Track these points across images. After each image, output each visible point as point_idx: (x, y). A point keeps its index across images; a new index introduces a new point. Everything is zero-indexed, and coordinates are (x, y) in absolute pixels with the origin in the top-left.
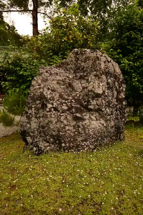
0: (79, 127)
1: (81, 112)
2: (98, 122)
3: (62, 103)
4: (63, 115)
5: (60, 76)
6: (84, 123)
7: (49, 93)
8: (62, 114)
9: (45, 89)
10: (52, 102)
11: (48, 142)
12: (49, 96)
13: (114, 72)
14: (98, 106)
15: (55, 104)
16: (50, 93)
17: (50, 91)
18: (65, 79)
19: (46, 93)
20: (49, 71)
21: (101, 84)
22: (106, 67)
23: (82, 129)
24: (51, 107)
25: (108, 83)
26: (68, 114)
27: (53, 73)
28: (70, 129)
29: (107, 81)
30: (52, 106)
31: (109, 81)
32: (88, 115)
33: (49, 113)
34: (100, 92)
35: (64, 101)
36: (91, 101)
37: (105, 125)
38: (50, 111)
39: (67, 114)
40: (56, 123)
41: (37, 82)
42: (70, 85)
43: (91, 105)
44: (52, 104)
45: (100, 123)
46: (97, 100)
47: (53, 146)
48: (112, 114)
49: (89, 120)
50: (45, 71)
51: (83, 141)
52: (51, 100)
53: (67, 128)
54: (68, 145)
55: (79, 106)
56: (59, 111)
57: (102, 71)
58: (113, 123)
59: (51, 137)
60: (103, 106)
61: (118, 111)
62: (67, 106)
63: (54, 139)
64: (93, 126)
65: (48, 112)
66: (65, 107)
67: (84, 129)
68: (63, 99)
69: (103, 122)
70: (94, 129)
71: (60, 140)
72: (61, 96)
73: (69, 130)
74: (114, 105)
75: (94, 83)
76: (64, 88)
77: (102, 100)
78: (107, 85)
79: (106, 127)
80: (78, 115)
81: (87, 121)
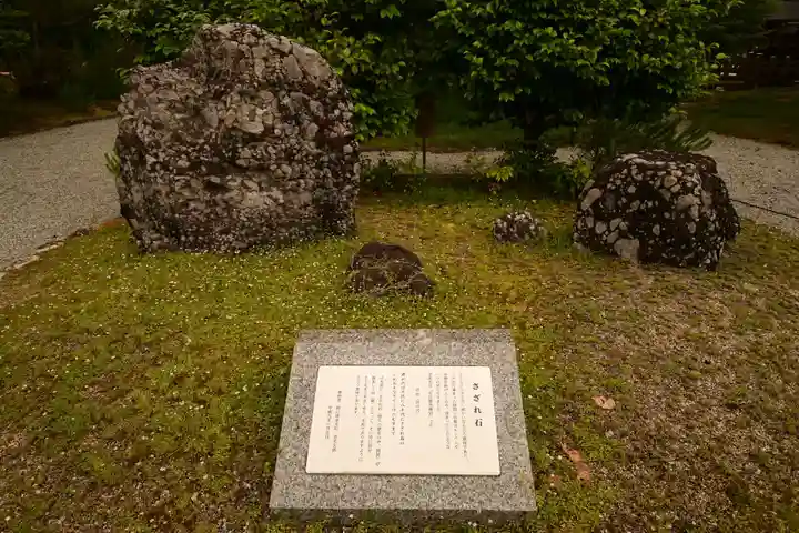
0: (216, 204)
1: (222, 172)
2: (265, 194)
3: (179, 154)
4: (178, 180)
5: (176, 91)
6: (227, 196)
7: (146, 132)
8: (177, 178)
9: (140, 123)
10: (155, 151)
11: (157, 231)
12: (147, 139)
13: (304, 77)
14: (257, 159)
15: (162, 156)
16: (150, 132)
17: (148, 128)
18: (187, 97)
19: (142, 132)
20: (155, 77)
21: (260, 112)
22: (270, 70)
23: (224, 209)
24: (155, 163)
25: (282, 108)
26: (192, 177)
27: (161, 82)
28: (199, 208)
29: (279, 101)
30: (155, 160)
31: (286, 101)
32: (239, 180)
33: (153, 175)
34: (257, 129)
35: (185, 148)
36: (240, 150)
37: (281, 201)
38: (153, 170)
39: (188, 178)
40: (167, 195)
41: (126, 107)
42: (197, 112)
43: (239, 158)
44: (156, 156)
45: (270, 197)
46: (255, 147)
47: (166, 240)
48: (302, 177)
49: (240, 190)
50: (143, 79)
51: (221, 233)
52: (153, 147)
53: (192, 205)
54: (191, 238)
55: (216, 159)
56: (171, 171)
57: (258, 82)
58: (306, 197)
59: (163, 223)
60: (270, 159)
61: (326, 169)
62: (189, 160)
63: (167, 225)
64: (250, 203)
65: (150, 172)
66: (183, 163)
67: (228, 208)
68: (183, 143)
69: (276, 193)
70: (251, 208)
71: (177, 230)
72: (177, 138)
73: (195, 210)
74: (307, 156)
75: (236, 111)
76: (182, 120)
77: (266, 148)
78: (280, 111)
79: (283, 205)
80: (215, 179)
81: (234, 194)
